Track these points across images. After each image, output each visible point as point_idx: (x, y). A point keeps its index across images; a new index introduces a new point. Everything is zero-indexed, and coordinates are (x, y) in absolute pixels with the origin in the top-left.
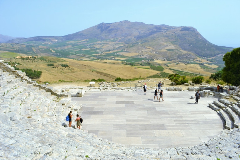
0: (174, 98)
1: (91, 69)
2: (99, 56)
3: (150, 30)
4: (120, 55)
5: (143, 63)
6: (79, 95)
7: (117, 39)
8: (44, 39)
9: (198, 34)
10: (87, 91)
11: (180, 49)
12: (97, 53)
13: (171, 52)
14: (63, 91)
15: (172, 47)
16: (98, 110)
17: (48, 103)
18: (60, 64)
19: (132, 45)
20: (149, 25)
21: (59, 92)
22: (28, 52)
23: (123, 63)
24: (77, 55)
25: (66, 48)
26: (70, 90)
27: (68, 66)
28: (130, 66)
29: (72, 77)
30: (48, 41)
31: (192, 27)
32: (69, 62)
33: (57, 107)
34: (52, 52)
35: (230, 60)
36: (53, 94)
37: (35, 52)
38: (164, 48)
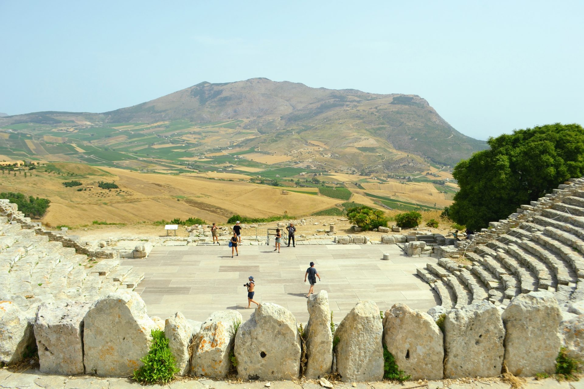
0: (347, 258)
1: (175, 195)
2: (196, 162)
3: (318, 102)
4: (245, 161)
5: (303, 180)
6: (138, 254)
7: (239, 121)
8: (56, 118)
9: (432, 112)
10: (158, 244)
11: (390, 148)
12: (191, 155)
13: (368, 153)
14: (102, 246)
15: (371, 142)
16: (178, 286)
17: (69, 270)
18: (97, 181)
19: (276, 137)
20: (317, 89)
21: (93, 248)
22: (14, 150)
23: (252, 181)
24: (141, 159)
25: (112, 142)
26: (118, 244)
27: (116, 187)
28: (271, 187)
29: (125, 214)
30: (66, 124)
31: (418, 96)
32: (120, 177)
33: (88, 278)
34: (77, 153)
35: (467, 177)
36: (80, 250)
37: (34, 152)
38: (351, 145)
